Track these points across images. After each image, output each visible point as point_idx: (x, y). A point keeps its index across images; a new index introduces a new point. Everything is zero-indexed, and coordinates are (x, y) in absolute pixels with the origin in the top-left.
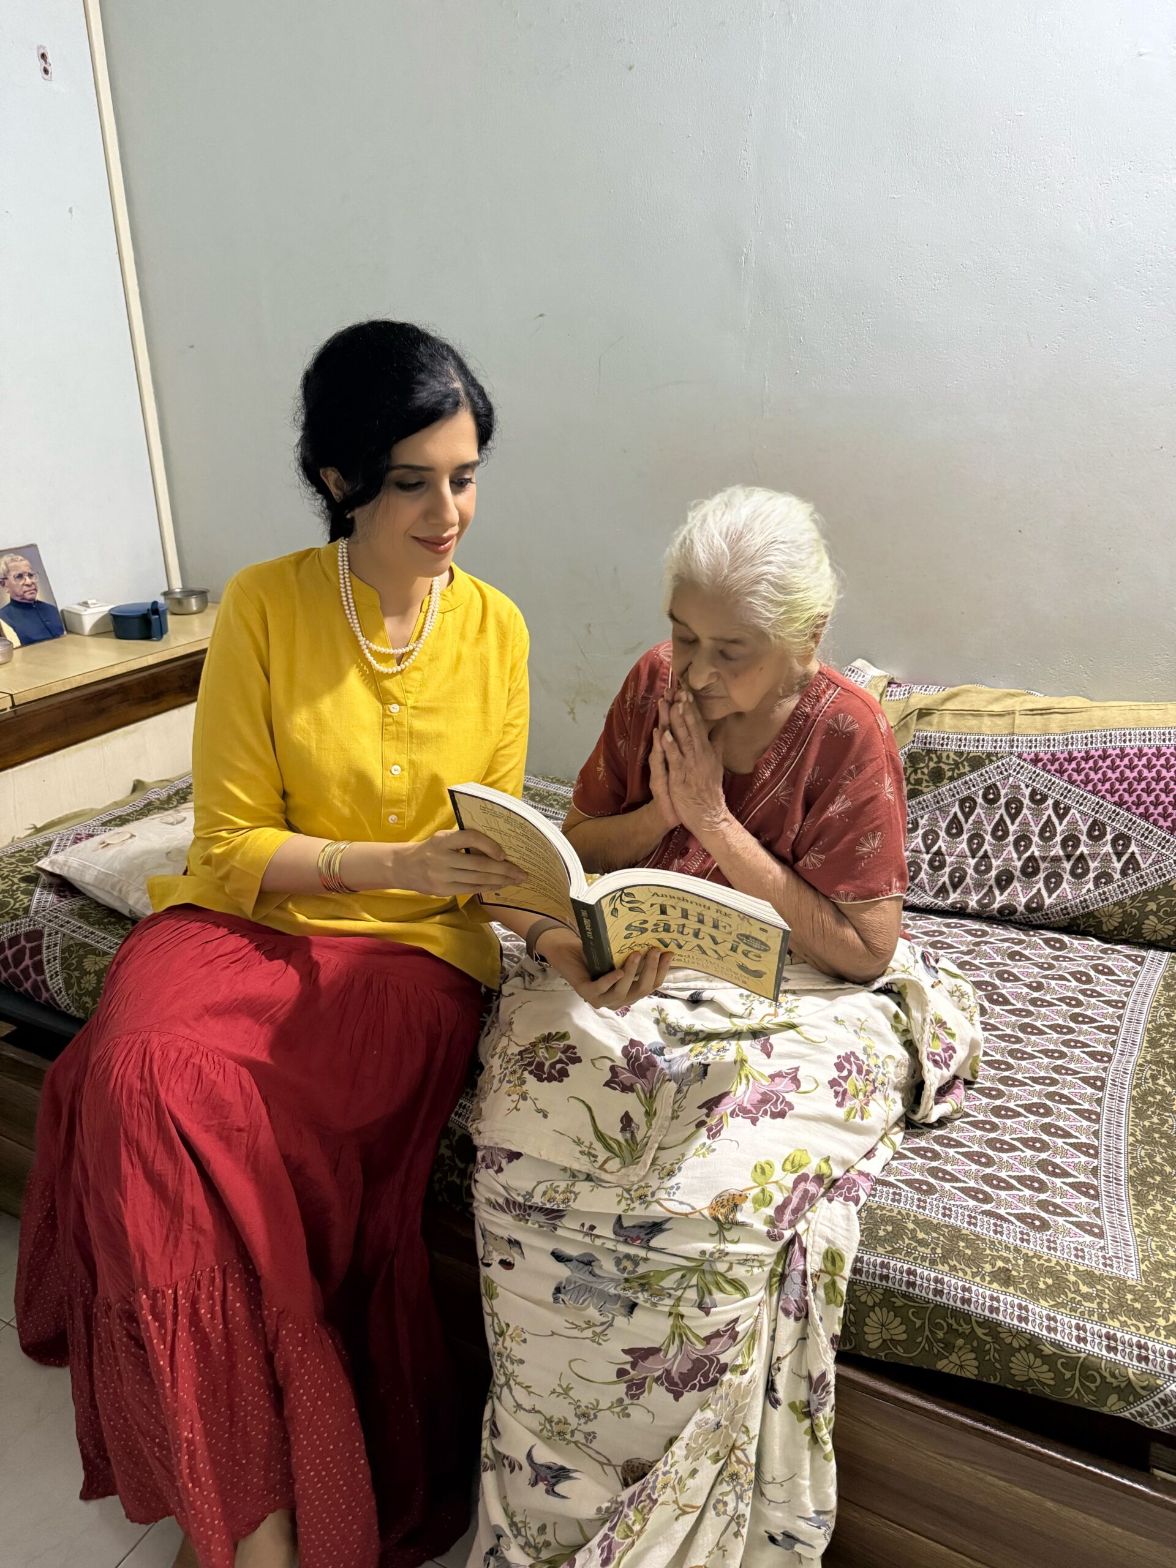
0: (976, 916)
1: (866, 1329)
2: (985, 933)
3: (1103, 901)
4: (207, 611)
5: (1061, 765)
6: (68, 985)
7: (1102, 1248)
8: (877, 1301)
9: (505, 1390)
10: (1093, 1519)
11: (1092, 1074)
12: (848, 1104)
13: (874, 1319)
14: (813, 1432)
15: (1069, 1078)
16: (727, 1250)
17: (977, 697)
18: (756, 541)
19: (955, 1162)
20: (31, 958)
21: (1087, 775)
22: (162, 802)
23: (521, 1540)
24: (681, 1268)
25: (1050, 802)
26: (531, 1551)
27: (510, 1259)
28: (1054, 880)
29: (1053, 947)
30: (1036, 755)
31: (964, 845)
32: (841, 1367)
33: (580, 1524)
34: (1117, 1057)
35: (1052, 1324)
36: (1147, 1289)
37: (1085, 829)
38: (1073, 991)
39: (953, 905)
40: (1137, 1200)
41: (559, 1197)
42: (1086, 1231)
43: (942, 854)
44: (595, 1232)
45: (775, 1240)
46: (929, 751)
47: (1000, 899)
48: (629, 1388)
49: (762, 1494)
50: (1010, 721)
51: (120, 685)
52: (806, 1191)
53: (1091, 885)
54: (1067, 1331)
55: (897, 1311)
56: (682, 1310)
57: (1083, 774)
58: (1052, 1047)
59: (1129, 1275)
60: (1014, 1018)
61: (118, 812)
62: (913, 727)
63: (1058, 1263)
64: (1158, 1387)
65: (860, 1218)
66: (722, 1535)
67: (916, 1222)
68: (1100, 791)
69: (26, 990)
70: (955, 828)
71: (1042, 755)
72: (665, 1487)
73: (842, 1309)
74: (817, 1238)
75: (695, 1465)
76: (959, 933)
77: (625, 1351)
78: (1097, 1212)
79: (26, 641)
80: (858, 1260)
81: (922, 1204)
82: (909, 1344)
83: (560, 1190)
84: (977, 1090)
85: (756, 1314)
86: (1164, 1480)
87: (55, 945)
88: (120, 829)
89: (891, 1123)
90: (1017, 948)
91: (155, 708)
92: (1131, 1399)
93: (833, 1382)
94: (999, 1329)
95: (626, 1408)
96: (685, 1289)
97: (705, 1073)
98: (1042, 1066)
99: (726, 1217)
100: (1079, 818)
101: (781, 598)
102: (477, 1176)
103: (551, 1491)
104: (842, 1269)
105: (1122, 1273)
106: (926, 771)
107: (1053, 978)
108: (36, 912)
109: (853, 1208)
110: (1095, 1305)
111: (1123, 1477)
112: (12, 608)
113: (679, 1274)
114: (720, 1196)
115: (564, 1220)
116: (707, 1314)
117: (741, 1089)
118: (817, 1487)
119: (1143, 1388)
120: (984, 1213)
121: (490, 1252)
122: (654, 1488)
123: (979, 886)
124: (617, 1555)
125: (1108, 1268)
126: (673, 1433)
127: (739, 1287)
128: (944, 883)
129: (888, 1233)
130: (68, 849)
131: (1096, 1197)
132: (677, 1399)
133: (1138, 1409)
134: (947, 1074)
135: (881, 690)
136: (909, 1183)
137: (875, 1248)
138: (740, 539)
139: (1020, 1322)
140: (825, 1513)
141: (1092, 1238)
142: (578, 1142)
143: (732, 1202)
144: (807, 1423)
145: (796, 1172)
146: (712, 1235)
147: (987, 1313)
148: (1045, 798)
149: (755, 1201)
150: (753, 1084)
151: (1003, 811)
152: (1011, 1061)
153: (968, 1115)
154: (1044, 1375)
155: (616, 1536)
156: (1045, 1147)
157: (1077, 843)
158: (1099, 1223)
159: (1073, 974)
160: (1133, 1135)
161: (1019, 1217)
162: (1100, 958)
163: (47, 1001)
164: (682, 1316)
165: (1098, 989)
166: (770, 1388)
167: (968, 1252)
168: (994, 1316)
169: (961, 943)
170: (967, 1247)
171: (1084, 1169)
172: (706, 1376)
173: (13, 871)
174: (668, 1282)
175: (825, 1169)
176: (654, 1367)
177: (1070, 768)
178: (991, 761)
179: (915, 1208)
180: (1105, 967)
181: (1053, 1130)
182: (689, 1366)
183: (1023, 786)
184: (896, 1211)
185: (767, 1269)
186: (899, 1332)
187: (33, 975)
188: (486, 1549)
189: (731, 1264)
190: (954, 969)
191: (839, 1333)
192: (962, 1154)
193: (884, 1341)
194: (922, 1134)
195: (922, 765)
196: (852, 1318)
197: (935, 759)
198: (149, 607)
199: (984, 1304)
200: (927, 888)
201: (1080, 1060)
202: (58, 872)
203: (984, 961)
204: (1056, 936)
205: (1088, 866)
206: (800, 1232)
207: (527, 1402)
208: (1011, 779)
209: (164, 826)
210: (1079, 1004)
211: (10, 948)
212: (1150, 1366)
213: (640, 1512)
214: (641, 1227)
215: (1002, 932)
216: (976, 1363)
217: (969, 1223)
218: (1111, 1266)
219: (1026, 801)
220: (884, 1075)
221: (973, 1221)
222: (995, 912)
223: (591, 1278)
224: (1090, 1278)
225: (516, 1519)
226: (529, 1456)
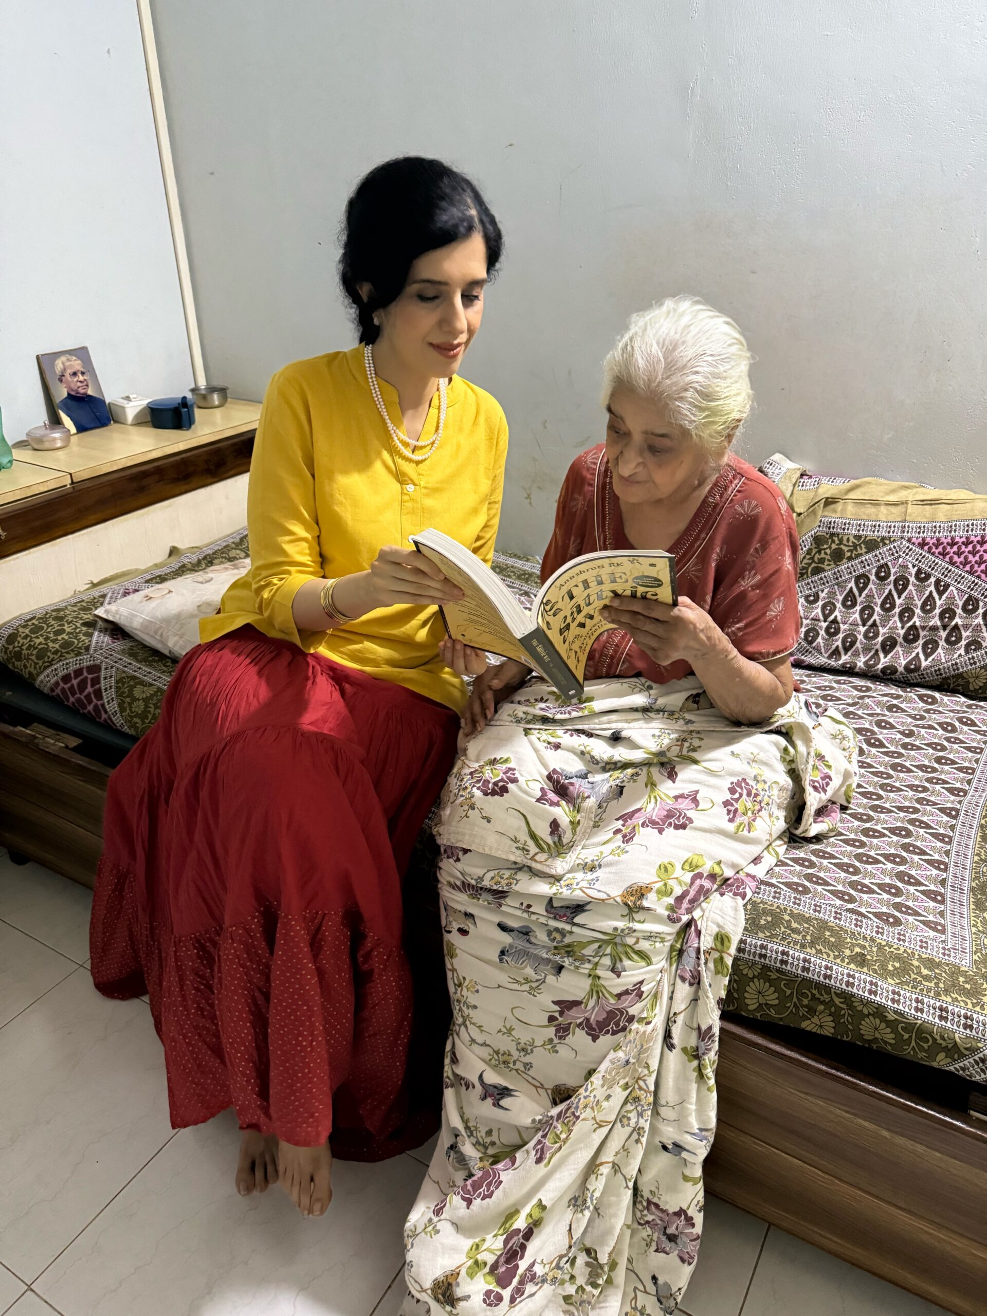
0: (863, 675)
1: (746, 995)
2: (868, 689)
3: (971, 664)
4: (227, 405)
5: (944, 548)
6: (122, 708)
7: (943, 942)
8: (756, 974)
9: (463, 1028)
10: (919, 1146)
11: (949, 805)
12: (738, 820)
13: (752, 988)
14: (700, 1070)
15: (929, 808)
16: (634, 928)
17: (877, 488)
18: (687, 353)
19: (827, 870)
20: (92, 686)
21: (966, 558)
22: (193, 565)
23: (474, 1141)
24: (598, 940)
25: (933, 580)
26: (480, 1148)
27: (466, 928)
28: (930, 646)
29: (926, 702)
30: (924, 539)
31: (857, 615)
32: (725, 1023)
33: (518, 1129)
34: (971, 793)
35: (896, 997)
36: (976, 974)
37: (961, 603)
38: (940, 738)
39: (843, 665)
40: (976, 906)
41: (504, 882)
42: (931, 928)
43: (838, 623)
44: (531, 910)
45: (674, 922)
46: (832, 535)
47: (884, 661)
48: (557, 1031)
49: (658, 1114)
50: (904, 510)
51: (158, 467)
52: (702, 887)
53: (962, 651)
54: (908, 1003)
55: (772, 982)
56: (599, 972)
57: (963, 556)
58: (917, 783)
59: (963, 963)
60: (887, 759)
61: (158, 572)
62: (820, 513)
63: (905, 951)
64: (979, 1048)
65: (746, 910)
66: (626, 1141)
67: (792, 915)
68: (976, 571)
69: (89, 712)
70: (850, 601)
71: (928, 540)
72: (585, 1107)
73: (728, 978)
74: (710, 923)
75: (609, 1092)
76: (847, 689)
77: (555, 1003)
78: (942, 913)
79: (81, 429)
80: (742, 941)
81: (798, 901)
82: (781, 1007)
83: (505, 877)
84: (850, 815)
85: (658, 978)
86: (978, 1119)
87: (111, 677)
88: (160, 586)
89: (775, 836)
90: (895, 702)
91: (186, 487)
92: (956, 1057)
93: (717, 1034)
94: (853, 999)
95: (555, 1046)
96: (601, 957)
97: (621, 793)
98: (908, 798)
99: (635, 904)
100: (956, 595)
101: (704, 404)
102: (441, 864)
103: (497, 1104)
104: (729, 948)
105: (957, 961)
106: (828, 551)
107: (923, 727)
108: (95, 651)
109: (740, 902)
110: (932, 985)
111: (945, 1115)
112: (69, 401)
113: (596, 945)
114: (630, 887)
115: (507, 900)
116: (619, 976)
117: (650, 806)
118: (701, 1110)
119: (966, 1049)
120: (848, 910)
121: (450, 922)
122: (577, 1108)
123: (866, 649)
124: (548, 1156)
125: (946, 957)
126: (593, 1066)
127: (644, 956)
128: (837, 647)
129: (768, 922)
130: (119, 601)
131: (942, 902)
132: (594, 1040)
133: (961, 1064)
134: (824, 797)
135: (794, 481)
136: (788, 885)
137: (757, 933)
138: (674, 349)
139: (870, 994)
140: (707, 1130)
141: (936, 934)
142: (515, 840)
143: (640, 892)
144: (695, 1063)
145: (693, 871)
146: (623, 916)
147: (844, 986)
148: (928, 576)
149: (659, 892)
150: (661, 803)
151: (891, 587)
152: (881, 792)
153: (841, 834)
154: (887, 1036)
155: (547, 1142)
156: (903, 861)
157: (953, 615)
158: (943, 922)
159: (940, 724)
160: (978, 855)
161: (877, 915)
162: (965, 712)
163: (105, 720)
164: (599, 978)
165: (961, 737)
166: (668, 1035)
167: (833, 939)
168: (850, 989)
169: (848, 696)
170: (832, 936)
171: (935, 880)
172: (617, 1024)
173: (76, 618)
174: (588, 951)
175: (717, 870)
176: (576, 1015)
177: (952, 551)
178: (885, 544)
179: (791, 904)
180: (968, 719)
181: (911, 849)
182: (605, 1016)
183: (910, 566)
184: (776, 905)
185: (668, 944)
186: (772, 997)
187: (94, 700)
188: (447, 1145)
189: (638, 939)
190: (840, 717)
191: (724, 997)
192: (834, 864)
193: (760, 1005)
194: (801, 847)
195: (825, 546)
196: (735, 985)
197: (837, 542)
198: (180, 401)
199: (842, 980)
200: (823, 650)
201: (939, 794)
202: (111, 618)
203: (866, 712)
204: (929, 692)
205: (961, 635)
206: (696, 917)
207: (480, 1038)
208: (901, 560)
209: (196, 584)
210: (944, 748)
211: (75, 678)
212: (974, 1033)
213: (566, 1125)
214: (568, 907)
215: (883, 688)
216: (832, 1024)
217: (835, 918)
218: (949, 956)
219: (912, 579)
220: (769, 797)
221: (838, 916)
222: (879, 672)
223: (528, 945)
224: (930, 963)
225: (470, 1124)
226: (481, 1077)
